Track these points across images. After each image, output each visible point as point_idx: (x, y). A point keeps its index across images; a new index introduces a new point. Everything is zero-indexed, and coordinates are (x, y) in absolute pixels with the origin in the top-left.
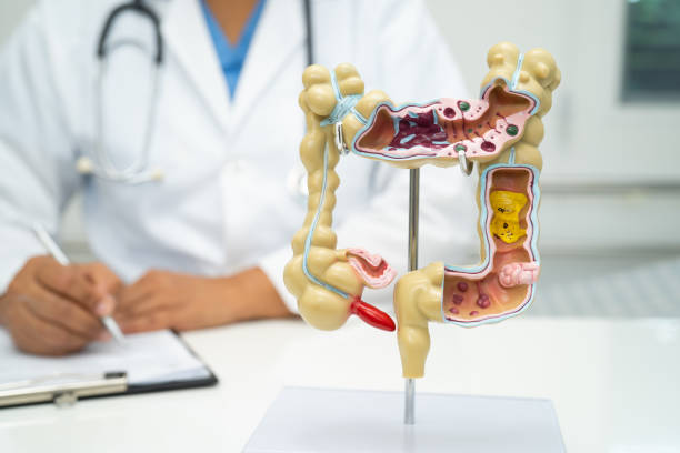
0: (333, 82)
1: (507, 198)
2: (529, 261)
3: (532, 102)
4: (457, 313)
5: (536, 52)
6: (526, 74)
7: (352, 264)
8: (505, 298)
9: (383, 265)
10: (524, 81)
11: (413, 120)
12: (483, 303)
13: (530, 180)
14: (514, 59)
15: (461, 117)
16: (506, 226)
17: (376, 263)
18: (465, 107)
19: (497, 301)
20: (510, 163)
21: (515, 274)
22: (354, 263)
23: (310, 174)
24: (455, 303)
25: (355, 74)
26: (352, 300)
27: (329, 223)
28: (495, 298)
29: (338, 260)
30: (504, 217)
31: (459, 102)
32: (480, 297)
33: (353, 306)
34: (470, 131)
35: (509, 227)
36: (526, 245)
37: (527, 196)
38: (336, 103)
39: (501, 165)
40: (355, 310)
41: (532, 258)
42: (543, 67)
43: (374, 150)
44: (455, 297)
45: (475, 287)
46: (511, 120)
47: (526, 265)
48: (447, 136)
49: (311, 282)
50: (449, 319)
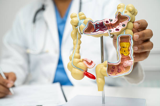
0: (78, 17)
1: (125, 44)
2: (131, 60)
3: (128, 18)
4: (112, 74)
5: (130, 5)
6: (126, 10)
7: (84, 62)
8: (124, 70)
9: (92, 62)
10: (126, 12)
11: (98, 25)
12: (119, 71)
13: (130, 39)
14: (124, 7)
15: (110, 23)
16: (125, 51)
17: (90, 62)
18: (111, 21)
19: (123, 71)
20: (124, 34)
21: (127, 63)
22: (85, 62)
23: (74, 40)
24: (112, 72)
25: (84, 14)
26: (84, 72)
27: (79, 52)
28: (122, 70)
29: (80, 61)
30: (124, 49)
31: (109, 19)
32: (118, 70)
33: (84, 73)
34: (113, 27)
35: (126, 52)
36: (129, 56)
37: (130, 43)
38: (79, 22)
39: (121, 35)
40: (85, 74)
41: (131, 59)
42: (131, 9)
43: (89, 33)
44: (112, 70)
45: (117, 67)
46: (123, 23)
47: (130, 61)
48: (107, 29)
49: (74, 68)
50: (110, 75)
